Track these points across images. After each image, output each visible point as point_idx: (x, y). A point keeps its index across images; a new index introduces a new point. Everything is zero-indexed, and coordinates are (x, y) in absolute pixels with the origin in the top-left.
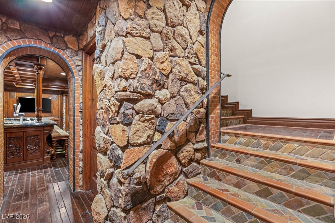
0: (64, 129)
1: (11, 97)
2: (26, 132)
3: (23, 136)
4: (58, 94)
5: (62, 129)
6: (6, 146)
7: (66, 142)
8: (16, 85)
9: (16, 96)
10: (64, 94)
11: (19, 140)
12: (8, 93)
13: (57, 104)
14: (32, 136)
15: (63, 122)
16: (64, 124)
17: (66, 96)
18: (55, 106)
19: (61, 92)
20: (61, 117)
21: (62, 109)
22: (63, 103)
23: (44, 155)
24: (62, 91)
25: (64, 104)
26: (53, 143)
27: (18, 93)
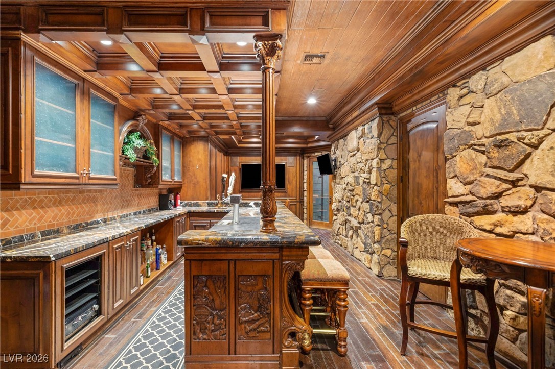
0: (305, 221)
1: (233, 165)
2: (235, 260)
3: (227, 274)
4: (295, 155)
5: (303, 220)
6: (191, 300)
7: (340, 299)
8: (239, 144)
9: (239, 163)
10: (305, 155)
11: (218, 284)
12: (230, 158)
13: (295, 173)
14: (251, 276)
15: (304, 208)
16: (305, 211)
17: (308, 157)
18: (291, 178)
19: (299, 152)
20: (300, 199)
21: (302, 183)
22: (303, 172)
23: (281, 343)
24: (302, 148)
25: (305, 173)
26: (305, 299)
27: (241, 158)
